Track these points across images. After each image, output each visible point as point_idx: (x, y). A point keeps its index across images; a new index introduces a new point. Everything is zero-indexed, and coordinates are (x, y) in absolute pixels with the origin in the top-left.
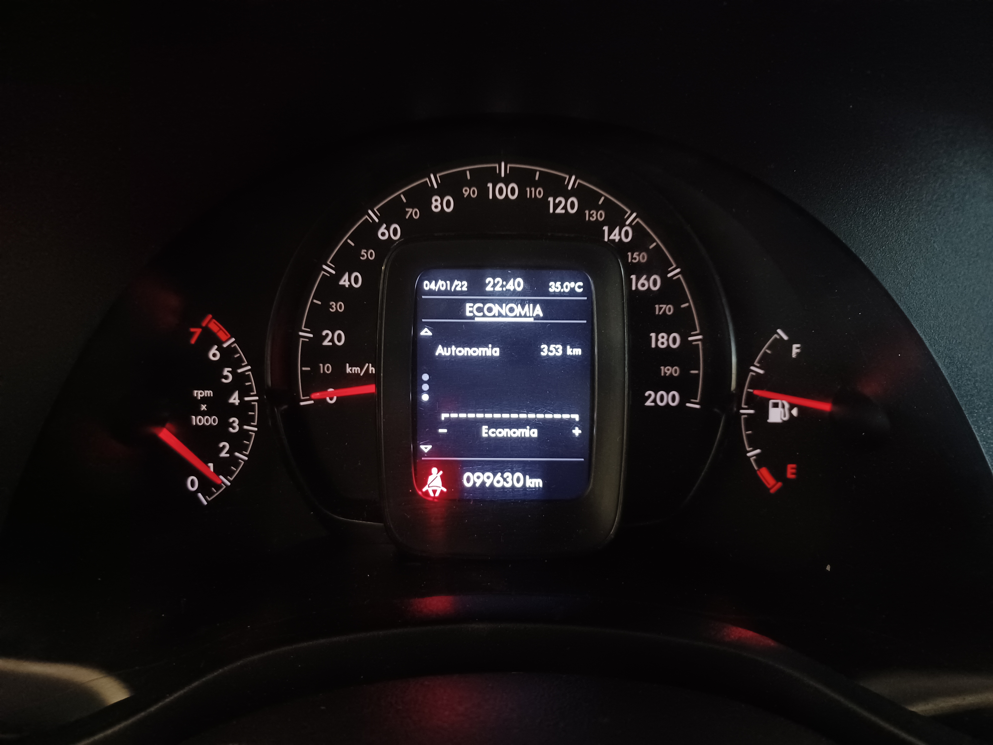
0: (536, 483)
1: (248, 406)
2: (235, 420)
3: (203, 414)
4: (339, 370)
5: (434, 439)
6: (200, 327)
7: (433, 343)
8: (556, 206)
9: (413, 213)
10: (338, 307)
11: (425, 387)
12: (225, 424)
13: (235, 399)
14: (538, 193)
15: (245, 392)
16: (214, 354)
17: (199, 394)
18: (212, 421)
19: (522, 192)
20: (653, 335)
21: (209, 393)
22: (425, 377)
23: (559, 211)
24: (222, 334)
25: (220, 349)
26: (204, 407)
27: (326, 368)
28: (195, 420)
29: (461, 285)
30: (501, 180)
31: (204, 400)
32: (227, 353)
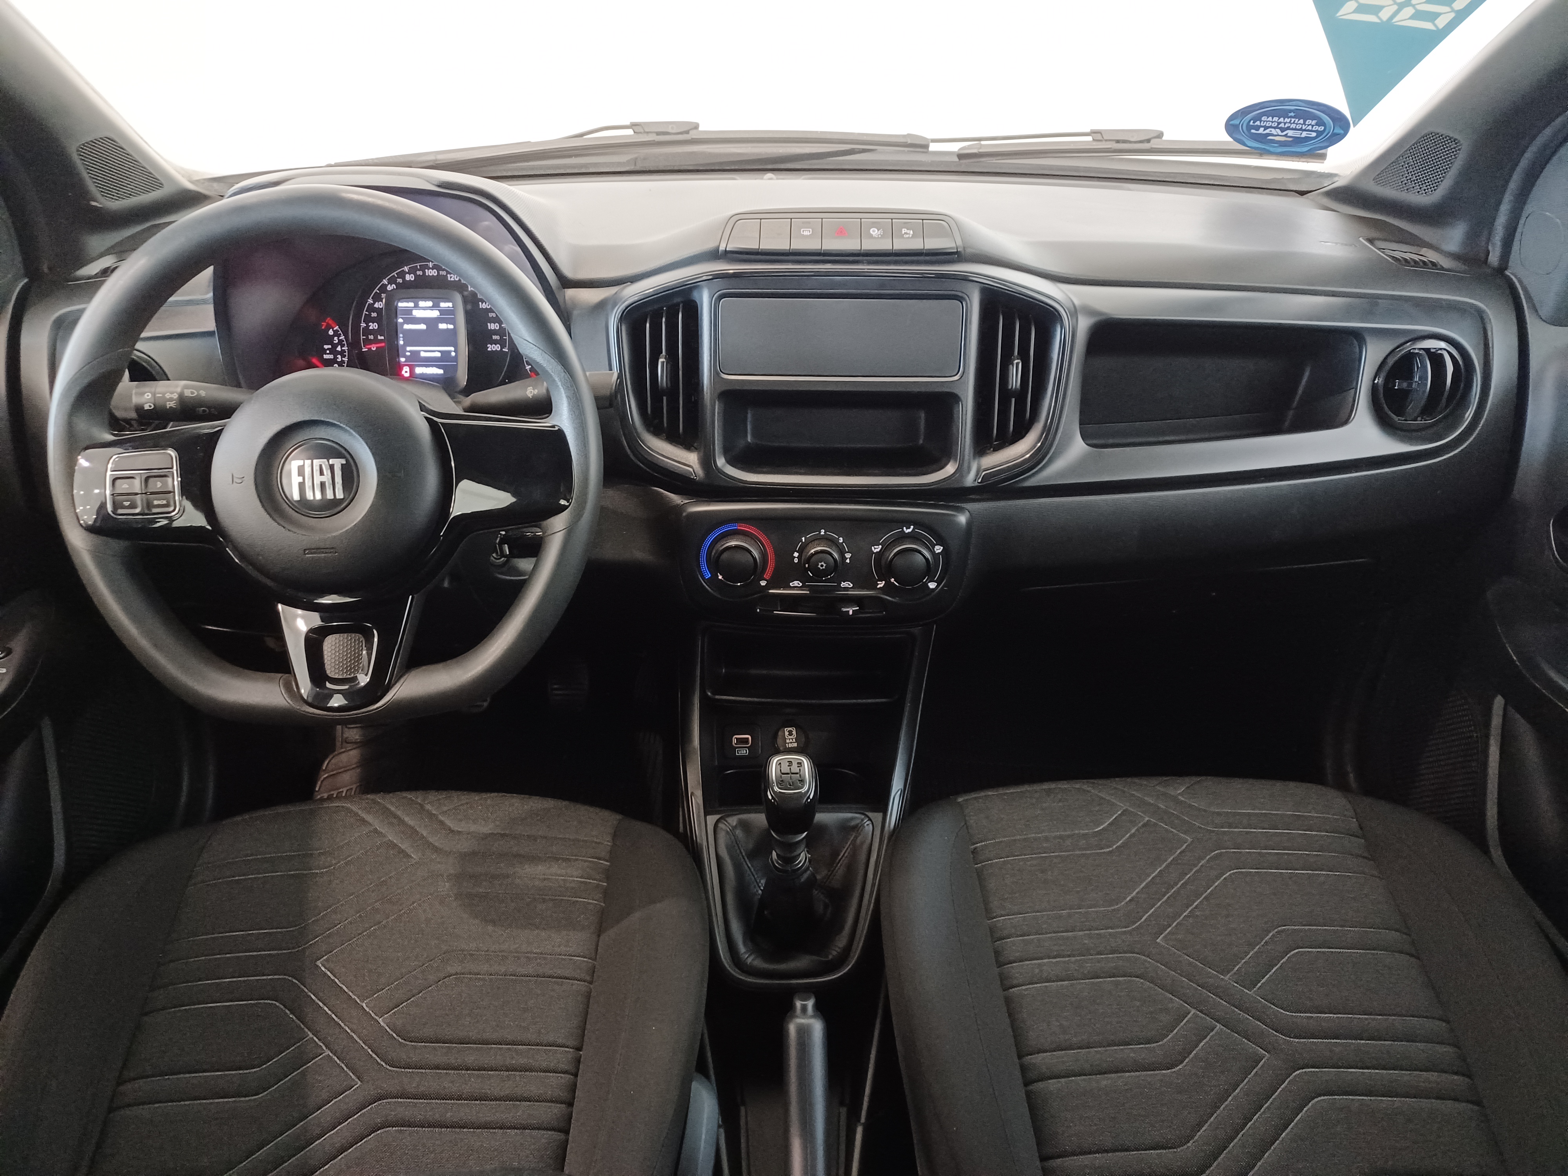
0: (441, 371)
1: (344, 351)
2: (339, 356)
3: (328, 354)
4: (376, 338)
5: (405, 356)
6: (325, 322)
7: (403, 324)
8: (451, 277)
9: (400, 280)
10: (374, 315)
11: (401, 339)
12: (335, 358)
13: (339, 349)
14: (444, 273)
15: (342, 346)
16: (331, 332)
17: (326, 347)
18: (331, 357)
19: (438, 273)
20: (489, 324)
21: (330, 346)
22: (401, 335)
23: (452, 279)
24: (333, 325)
25: (333, 330)
26: (328, 352)
27: (371, 337)
28: (325, 356)
29: (411, 304)
30: (430, 268)
31: (328, 349)
32: (335, 332)
